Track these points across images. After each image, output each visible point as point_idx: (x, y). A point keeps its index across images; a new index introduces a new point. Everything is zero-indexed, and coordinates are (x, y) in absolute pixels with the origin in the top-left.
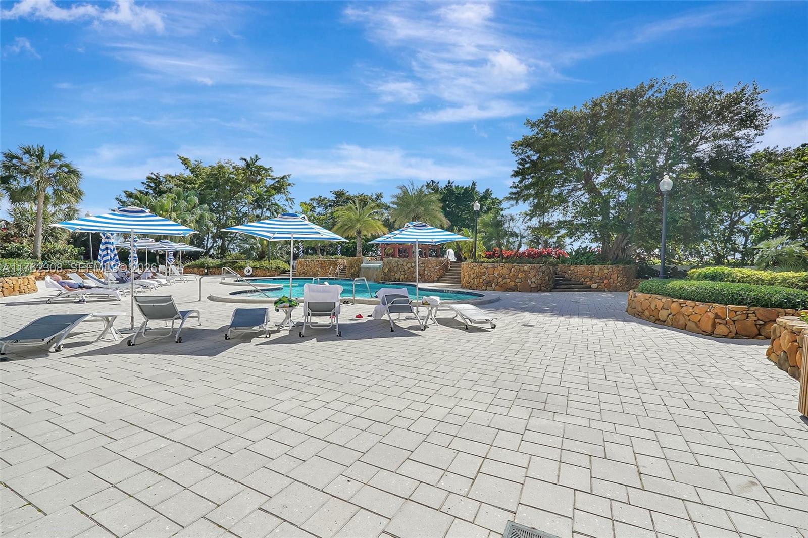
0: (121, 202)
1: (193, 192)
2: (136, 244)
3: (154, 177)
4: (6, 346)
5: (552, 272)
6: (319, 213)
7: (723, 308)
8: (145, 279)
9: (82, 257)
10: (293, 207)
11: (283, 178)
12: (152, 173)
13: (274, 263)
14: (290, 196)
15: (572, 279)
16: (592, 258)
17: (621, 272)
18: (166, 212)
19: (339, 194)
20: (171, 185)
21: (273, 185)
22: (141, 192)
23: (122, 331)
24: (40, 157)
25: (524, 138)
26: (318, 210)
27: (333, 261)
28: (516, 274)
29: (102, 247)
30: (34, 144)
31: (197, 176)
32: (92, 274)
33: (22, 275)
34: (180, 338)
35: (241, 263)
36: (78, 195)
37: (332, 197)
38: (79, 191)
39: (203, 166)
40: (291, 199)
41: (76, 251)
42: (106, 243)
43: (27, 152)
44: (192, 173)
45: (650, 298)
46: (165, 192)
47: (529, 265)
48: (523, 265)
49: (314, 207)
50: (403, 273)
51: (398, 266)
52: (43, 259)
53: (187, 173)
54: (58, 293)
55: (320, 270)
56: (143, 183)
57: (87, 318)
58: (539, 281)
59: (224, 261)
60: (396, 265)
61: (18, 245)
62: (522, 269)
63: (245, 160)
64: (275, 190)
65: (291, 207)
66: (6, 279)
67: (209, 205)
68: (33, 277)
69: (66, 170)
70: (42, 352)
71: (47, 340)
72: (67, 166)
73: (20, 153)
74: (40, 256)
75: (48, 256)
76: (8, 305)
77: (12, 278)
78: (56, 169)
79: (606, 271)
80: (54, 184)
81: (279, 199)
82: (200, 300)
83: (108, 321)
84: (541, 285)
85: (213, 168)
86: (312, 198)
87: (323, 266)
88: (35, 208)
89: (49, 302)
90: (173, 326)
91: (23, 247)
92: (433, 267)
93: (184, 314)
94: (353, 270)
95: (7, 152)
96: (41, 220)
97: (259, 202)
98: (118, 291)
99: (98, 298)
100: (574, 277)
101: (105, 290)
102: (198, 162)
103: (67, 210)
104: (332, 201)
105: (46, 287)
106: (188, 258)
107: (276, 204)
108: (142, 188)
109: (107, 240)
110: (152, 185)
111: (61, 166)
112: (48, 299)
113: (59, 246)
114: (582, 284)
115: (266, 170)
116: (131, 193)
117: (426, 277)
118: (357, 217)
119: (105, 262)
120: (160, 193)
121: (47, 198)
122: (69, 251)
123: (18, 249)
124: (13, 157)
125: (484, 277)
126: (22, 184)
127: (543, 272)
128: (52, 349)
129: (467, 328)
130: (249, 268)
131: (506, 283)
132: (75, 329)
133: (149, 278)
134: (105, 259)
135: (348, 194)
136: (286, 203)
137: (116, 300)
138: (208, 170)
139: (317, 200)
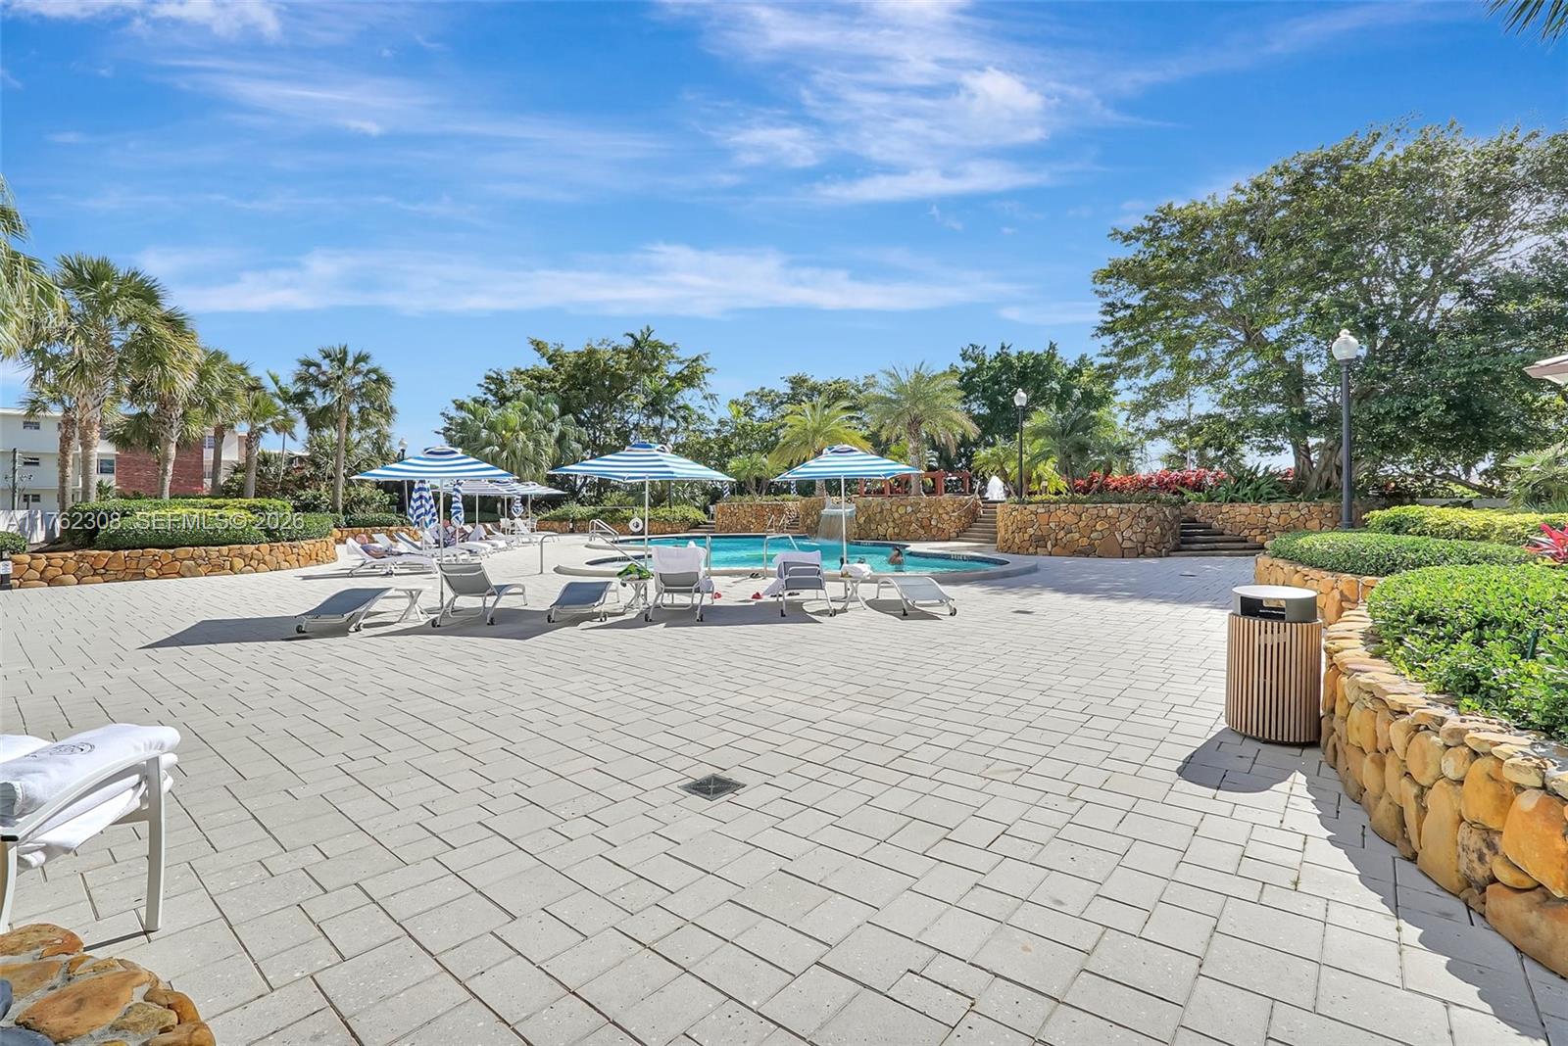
0: (448, 419)
1: (552, 395)
2: (460, 488)
3: (495, 376)
4: (307, 624)
5: (1170, 518)
6: (761, 418)
7: (1352, 581)
8: (475, 540)
9: (395, 507)
10: (715, 410)
11: (697, 359)
12: (490, 370)
13: (679, 511)
14: (708, 391)
15: (1225, 532)
16: (1265, 489)
17: (1329, 515)
18: (510, 431)
19: (796, 383)
20: (520, 386)
21: (680, 372)
22: (475, 400)
23: (430, 611)
24: (342, 362)
25: (1111, 262)
26: (759, 413)
27: (777, 505)
28: (1091, 523)
29: (415, 495)
30: (334, 344)
31: (556, 369)
32: (403, 535)
33: (320, 538)
34: (492, 619)
35: (625, 511)
36: (388, 413)
37: (785, 389)
38: (391, 407)
39: (566, 351)
40: (712, 396)
41: (387, 499)
42: (420, 489)
43: (327, 356)
44: (550, 363)
45: (1272, 565)
46: (509, 399)
47: (1117, 506)
48: (1105, 506)
49: (753, 407)
50: (891, 524)
51: (881, 512)
52: (345, 512)
53: (544, 365)
54: (361, 562)
55: (754, 521)
56: (479, 385)
57: (388, 594)
58: (1141, 537)
59: (599, 508)
60: (879, 510)
61: (315, 492)
62: (1103, 514)
63: (632, 336)
64: (684, 381)
65: (712, 410)
66: (302, 543)
67: (574, 414)
68: (331, 540)
69: (374, 377)
70: (341, 631)
71: (347, 616)
72: (375, 371)
73: (317, 358)
74: (341, 508)
75: (351, 508)
76: (305, 578)
77: (309, 541)
78: (361, 376)
79: (1294, 514)
80: (360, 400)
81: (688, 397)
82: (542, 572)
83: (412, 596)
84: (1144, 543)
85: (579, 355)
86: (749, 391)
87: (759, 514)
88: (336, 436)
89: (350, 575)
90: (484, 603)
91: (321, 496)
92: (947, 513)
93: (500, 590)
94: (809, 521)
95: (303, 358)
96: (343, 454)
97: (655, 406)
98: (435, 560)
99: (411, 569)
100: (1229, 527)
101: (417, 557)
102: (558, 345)
103: (376, 436)
104: (785, 394)
105: (348, 554)
106: (544, 505)
107: (686, 407)
108: (479, 393)
109: (421, 485)
110: (492, 387)
111: (369, 372)
112: (348, 571)
113: (364, 492)
114: (1246, 541)
115: (667, 348)
116: (463, 403)
117: (934, 532)
118: (816, 425)
119: (418, 517)
120: (503, 400)
121: (350, 421)
122: (378, 498)
123: (315, 498)
124: (308, 364)
125: (1031, 531)
126: (321, 404)
127: (1149, 519)
128: (352, 629)
129: (905, 614)
130: (637, 520)
131: (1072, 541)
132: (376, 607)
133: (481, 539)
134: (418, 512)
135: (812, 380)
136: (704, 403)
137: (431, 573)
138: (572, 358)
139: (757, 394)
